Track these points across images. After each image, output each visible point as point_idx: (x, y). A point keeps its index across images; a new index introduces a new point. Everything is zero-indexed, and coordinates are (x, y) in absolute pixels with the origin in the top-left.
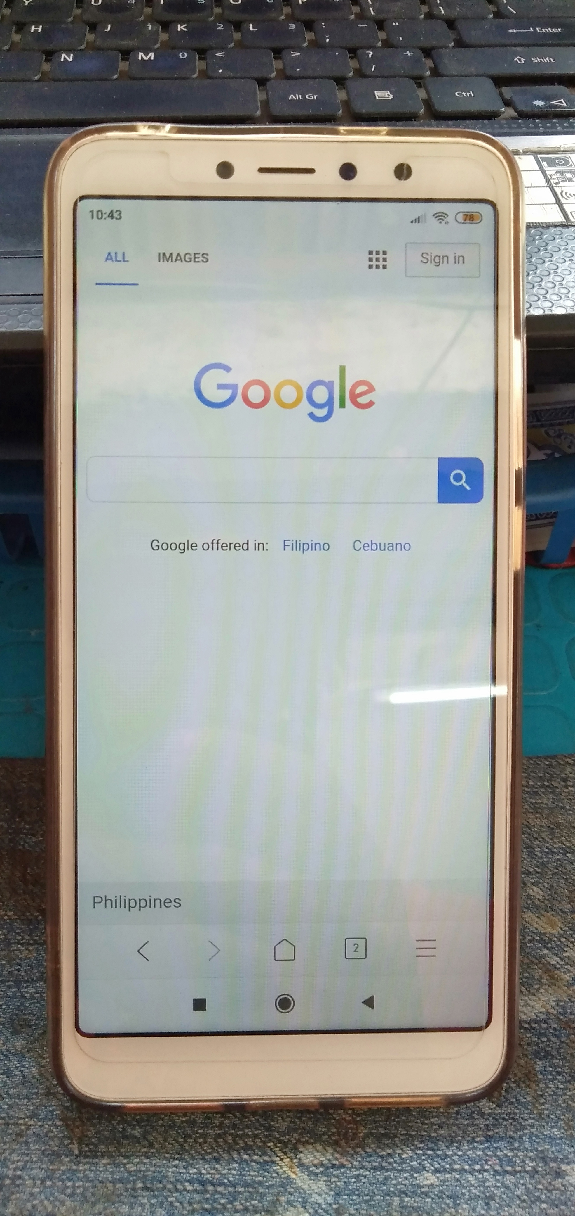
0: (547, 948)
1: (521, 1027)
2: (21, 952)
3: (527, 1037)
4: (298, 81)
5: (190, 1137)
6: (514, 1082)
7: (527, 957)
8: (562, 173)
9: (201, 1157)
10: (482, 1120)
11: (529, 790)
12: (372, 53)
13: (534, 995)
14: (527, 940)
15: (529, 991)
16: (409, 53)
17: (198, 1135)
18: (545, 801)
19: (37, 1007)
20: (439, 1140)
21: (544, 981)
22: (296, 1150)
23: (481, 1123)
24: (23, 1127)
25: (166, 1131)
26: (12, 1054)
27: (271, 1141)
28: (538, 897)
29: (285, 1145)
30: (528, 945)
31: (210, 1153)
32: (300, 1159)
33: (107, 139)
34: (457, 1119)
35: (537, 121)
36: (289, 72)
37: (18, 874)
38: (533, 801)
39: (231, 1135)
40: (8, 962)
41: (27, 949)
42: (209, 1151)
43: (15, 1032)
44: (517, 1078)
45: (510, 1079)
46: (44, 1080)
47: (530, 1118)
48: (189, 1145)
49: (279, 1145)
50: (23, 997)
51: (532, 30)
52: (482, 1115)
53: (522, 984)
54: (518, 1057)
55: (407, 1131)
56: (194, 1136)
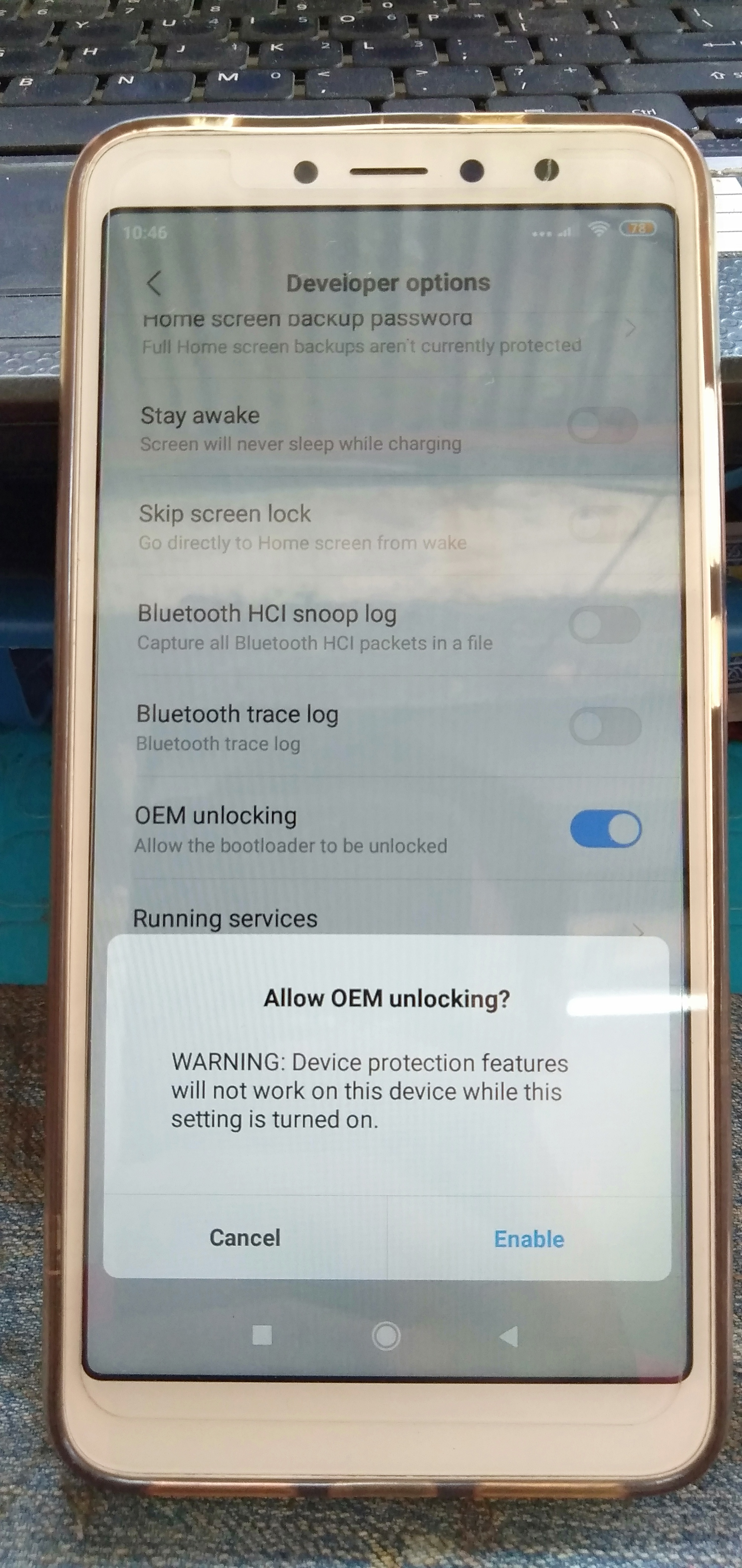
1: (735, 1374)
4: (425, 101)
9: (260, 1549)
10: (677, 1508)
12: (522, 71)
16: (570, 70)
19: (35, 1325)
20: (612, 1536)
22: (400, 1545)
23: (675, 1511)
24: (6, 1498)
27: (363, 1529)
29: (385, 1535)
32: (406, 1558)
33: (149, 135)
35: (741, 140)
36: (413, 92)
41: (26, 1244)
46: (38, 1431)
49: (375, 1535)
51: (734, 43)
55: (566, 1520)
56: (252, 1518)
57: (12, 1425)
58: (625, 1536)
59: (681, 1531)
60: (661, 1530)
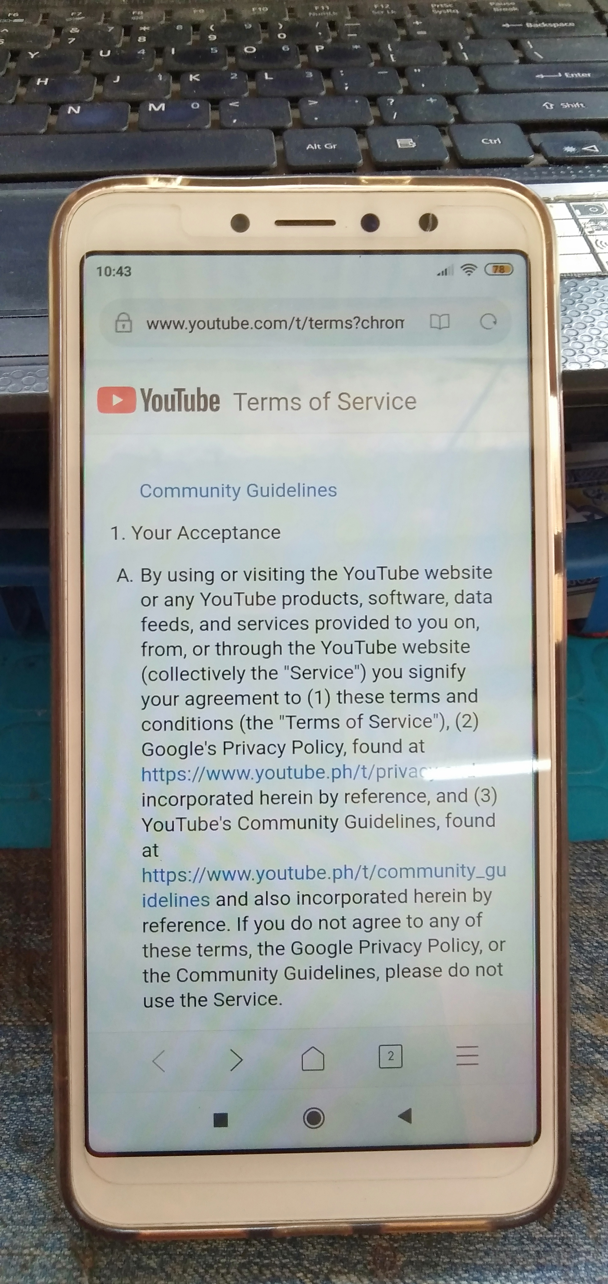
0: (600, 1053)
1: (573, 1141)
2: (26, 1062)
3: (579, 1151)
4: (317, 130)
5: (211, 1267)
6: (566, 1203)
7: (578, 1063)
8: (596, 221)
10: (532, 1246)
11: (575, 878)
12: (393, 101)
13: (586, 1105)
14: (577, 1044)
15: (580, 1100)
16: (431, 100)
17: (220, 1265)
18: (593, 890)
19: (43, 1122)
20: (485, 1269)
21: (597, 1089)
23: (532, 1249)
24: (28, 1258)
25: (185, 1261)
26: (17, 1175)
27: (300, 1271)
28: (587, 996)
29: (317, 1275)
30: (579, 1049)
33: (115, 192)
34: (504, 1245)
35: (568, 167)
36: (308, 122)
37: (23, 976)
38: (581, 890)
39: (256, 1264)
40: (13, 1073)
41: (32, 1058)
43: (20, 1151)
44: (569, 1198)
45: (562, 1199)
46: (51, 1204)
47: (585, 1243)
48: (211, 1277)
49: (309, 1276)
50: (28, 1111)
51: (560, 75)
52: (532, 1240)
53: (573, 1093)
54: (570, 1174)
55: (450, 1258)
56: (216, 1266)
57: (30, 1201)
58: (494, 1269)
59: (536, 1263)
60: (521, 1264)
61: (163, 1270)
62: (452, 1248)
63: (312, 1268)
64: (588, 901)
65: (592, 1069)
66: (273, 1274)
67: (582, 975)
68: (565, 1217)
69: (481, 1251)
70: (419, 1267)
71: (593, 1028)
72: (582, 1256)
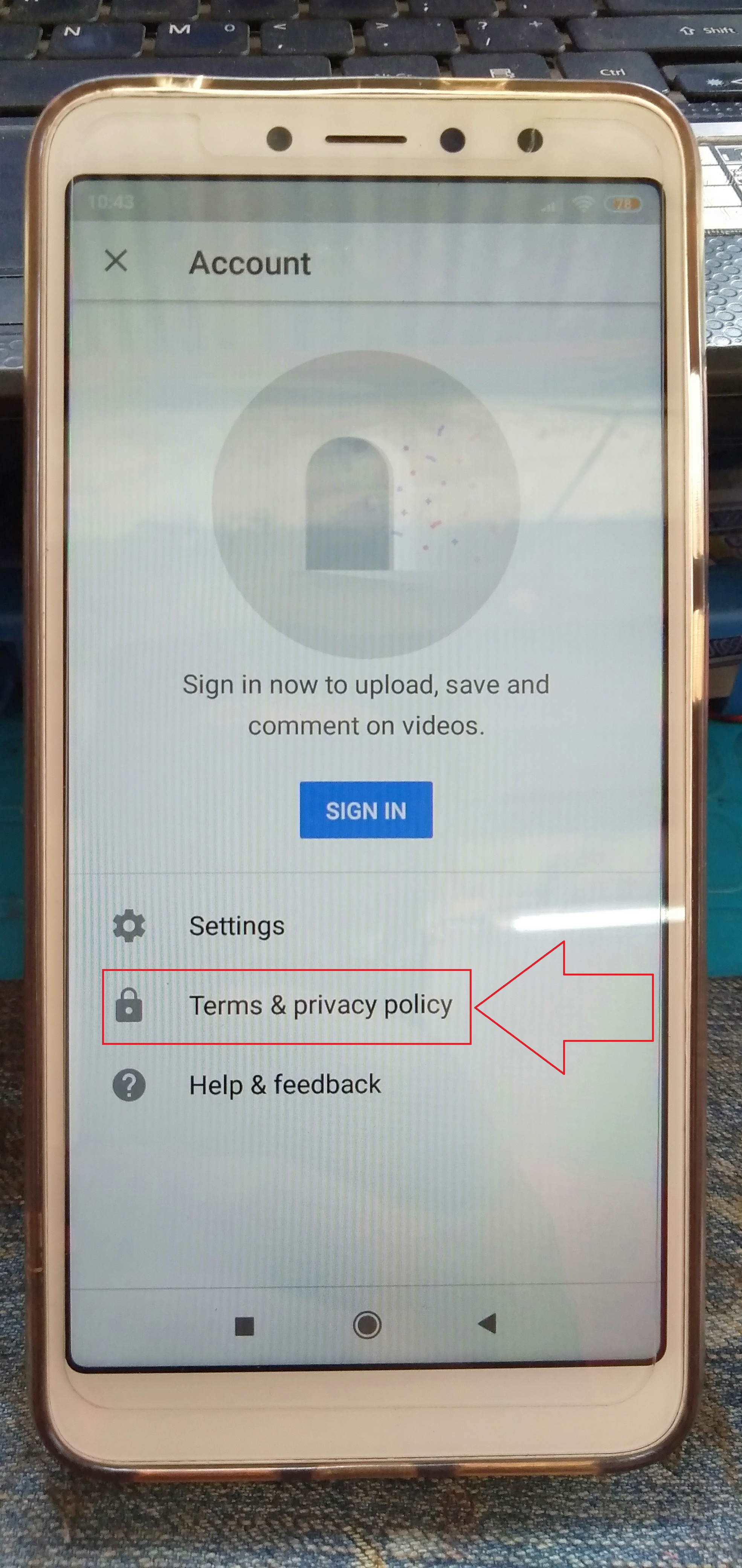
1: (707, 1359)
3: (715, 1373)
4: (386, 59)
5: (231, 1517)
6: (698, 1439)
7: (715, 1259)
9: (246, 1547)
10: (653, 1494)
12: (485, 24)
13: (725, 1313)
15: (717, 1308)
16: (536, 24)
17: (243, 1515)
19: (15, 1329)
20: (590, 1524)
21: (738, 1293)
22: (384, 1537)
23: (651, 1498)
25: (197, 1510)
27: (347, 1524)
28: (727, 1173)
29: (369, 1529)
30: (715, 1242)
31: (260, 1542)
32: (390, 1551)
33: (113, 97)
34: (616, 1493)
35: (713, 104)
36: (375, 49)
38: (719, 1039)
39: (290, 1514)
42: (258, 1538)
44: (701, 1433)
45: (692, 1434)
46: (23, 1434)
47: (722, 1491)
48: (230, 1530)
49: (360, 1530)
52: (653, 1487)
53: (708, 1298)
54: (703, 1401)
55: (545, 1510)
56: (237, 1516)
58: (602, 1524)
59: (657, 1517)
60: (637, 1517)
61: (167, 1521)
62: (546, 1497)
63: (364, 1520)
64: (728, 1052)
65: (732, 1267)
66: (311, 1527)
67: (719, 1147)
68: (696, 1457)
69: (586, 1501)
70: (504, 1520)
71: (734, 1215)
72: (717, 1508)
